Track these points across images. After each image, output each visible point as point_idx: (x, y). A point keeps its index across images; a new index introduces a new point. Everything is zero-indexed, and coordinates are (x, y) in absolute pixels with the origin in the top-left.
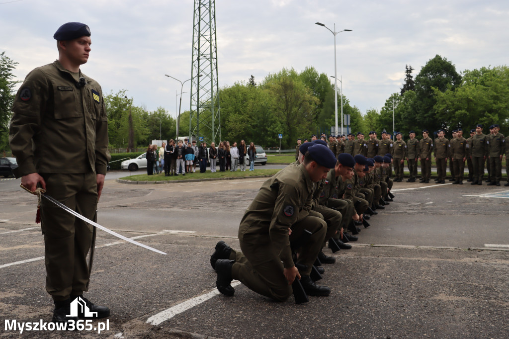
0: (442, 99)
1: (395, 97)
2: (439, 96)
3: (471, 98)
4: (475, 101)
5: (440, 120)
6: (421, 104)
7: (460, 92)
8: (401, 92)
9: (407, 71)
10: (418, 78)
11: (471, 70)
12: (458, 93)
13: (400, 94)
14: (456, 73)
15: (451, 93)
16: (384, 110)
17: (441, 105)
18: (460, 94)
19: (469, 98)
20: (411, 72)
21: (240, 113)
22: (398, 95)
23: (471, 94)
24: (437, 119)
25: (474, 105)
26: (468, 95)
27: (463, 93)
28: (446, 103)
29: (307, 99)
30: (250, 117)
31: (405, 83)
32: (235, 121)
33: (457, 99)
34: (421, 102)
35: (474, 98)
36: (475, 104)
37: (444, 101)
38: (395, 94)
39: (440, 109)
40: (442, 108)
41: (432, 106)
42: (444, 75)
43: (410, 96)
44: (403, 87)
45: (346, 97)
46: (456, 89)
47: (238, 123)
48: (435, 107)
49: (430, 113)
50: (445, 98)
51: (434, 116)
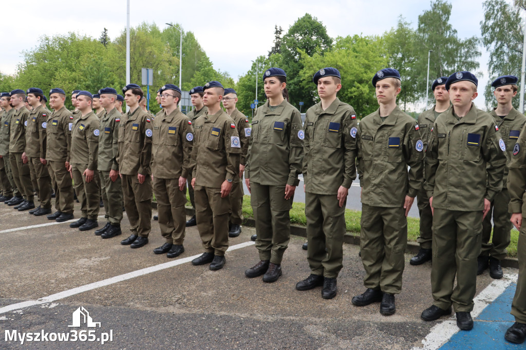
0: (309, 64)
1: (261, 60)
2: (305, 60)
3: (340, 64)
4: (344, 68)
5: (307, 89)
6: (286, 69)
7: (328, 57)
8: (269, 55)
9: (277, 32)
10: (284, 38)
11: (344, 37)
12: (326, 57)
13: (267, 57)
14: (326, 35)
15: (320, 58)
16: (249, 74)
17: (307, 71)
18: (328, 59)
19: (338, 64)
20: (280, 33)
21: (71, 69)
22: (264, 58)
23: (341, 59)
24: (303, 87)
25: (343, 73)
26: (337, 61)
27: (332, 58)
28: (313, 69)
29: (166, 59)
30: (85, 76)
31: (274, 45)
32: (65, 80)
33: (326, 64)
34: (286, 66)
35: (344, 64)
36: (345, 72)
37: (310, 67)
38: (261, 57)
39: (306, 75)
40: (308, 75)
41: (298, 72)
42: (314, 38)
43: (277, 60)
44: (271, 50)
45: (210, 59)
46: (325, 53)
47: (67, 82)
48: (301, 72)
49: (296, 80)
50: (312, 63)
51: (300, 84)
